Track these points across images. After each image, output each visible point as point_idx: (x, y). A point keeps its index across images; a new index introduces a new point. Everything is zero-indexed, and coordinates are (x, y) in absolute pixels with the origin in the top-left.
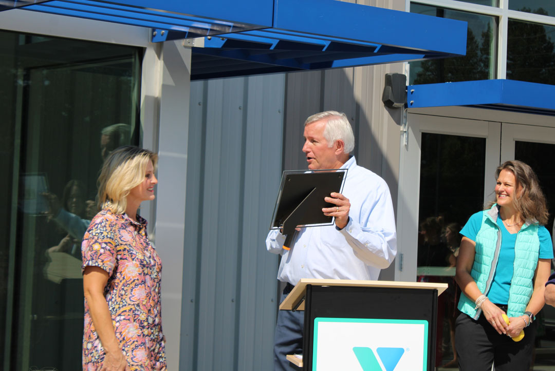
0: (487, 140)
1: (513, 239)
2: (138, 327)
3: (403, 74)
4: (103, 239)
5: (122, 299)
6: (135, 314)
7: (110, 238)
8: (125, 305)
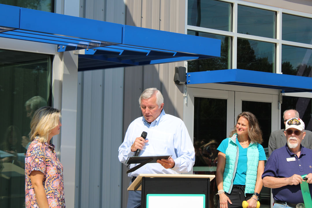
0: (227, 100)
1: (246, 150)
2: (57, 201)
3: (185, 67)
4: (40, 156)
5: (48, 187)
6: (55, 195)
7: (43, 155)
8: (50, 190)
